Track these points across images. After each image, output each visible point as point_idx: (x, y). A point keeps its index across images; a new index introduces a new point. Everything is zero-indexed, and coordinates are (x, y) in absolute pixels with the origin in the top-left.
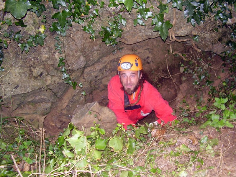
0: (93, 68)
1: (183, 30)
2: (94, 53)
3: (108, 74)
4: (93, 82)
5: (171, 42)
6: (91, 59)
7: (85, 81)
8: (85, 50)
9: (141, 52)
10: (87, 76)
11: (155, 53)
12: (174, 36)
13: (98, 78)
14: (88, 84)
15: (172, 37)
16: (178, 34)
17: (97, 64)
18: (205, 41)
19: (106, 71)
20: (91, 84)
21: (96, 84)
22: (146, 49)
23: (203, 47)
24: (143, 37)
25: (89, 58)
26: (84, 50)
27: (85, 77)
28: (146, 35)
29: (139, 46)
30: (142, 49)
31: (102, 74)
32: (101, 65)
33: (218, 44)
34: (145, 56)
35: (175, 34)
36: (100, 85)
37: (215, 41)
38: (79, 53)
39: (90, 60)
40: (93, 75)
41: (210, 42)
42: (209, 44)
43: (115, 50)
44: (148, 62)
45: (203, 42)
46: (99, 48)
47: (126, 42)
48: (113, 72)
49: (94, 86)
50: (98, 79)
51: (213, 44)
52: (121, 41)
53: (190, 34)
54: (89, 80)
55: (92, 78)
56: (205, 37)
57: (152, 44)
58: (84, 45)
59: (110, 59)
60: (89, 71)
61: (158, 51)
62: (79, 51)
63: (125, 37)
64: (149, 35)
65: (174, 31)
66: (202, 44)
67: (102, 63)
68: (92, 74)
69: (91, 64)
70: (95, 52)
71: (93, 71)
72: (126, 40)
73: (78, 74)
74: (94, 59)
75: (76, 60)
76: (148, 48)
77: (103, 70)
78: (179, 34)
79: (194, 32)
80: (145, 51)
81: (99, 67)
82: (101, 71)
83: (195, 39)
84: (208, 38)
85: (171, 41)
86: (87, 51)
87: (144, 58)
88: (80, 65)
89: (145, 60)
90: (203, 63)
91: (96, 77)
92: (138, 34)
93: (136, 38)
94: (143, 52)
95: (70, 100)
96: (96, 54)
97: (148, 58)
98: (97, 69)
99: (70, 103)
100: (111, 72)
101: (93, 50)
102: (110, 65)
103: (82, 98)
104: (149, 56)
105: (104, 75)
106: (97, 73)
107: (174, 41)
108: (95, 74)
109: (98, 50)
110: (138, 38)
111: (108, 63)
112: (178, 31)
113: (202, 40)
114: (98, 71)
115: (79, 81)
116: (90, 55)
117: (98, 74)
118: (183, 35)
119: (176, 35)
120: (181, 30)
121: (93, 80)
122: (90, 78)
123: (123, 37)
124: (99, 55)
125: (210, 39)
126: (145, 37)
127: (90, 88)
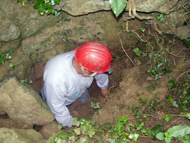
0: (32, 40)
1: (148, 4)
2: (32, 23)
3: (51, 47)
4: (34, 55)
5: (130, 18)
6: (28, 29)
7: (24, 54)
8: (17, 18)
9: (92, 27)
10: (26, 48)
11: (107, 29)
12: (134, 11)
13: (40, 51)
14: (27, 57)
15: (132, 12)
16: (140, 9)
17: (39, 35)
18: (168, 22)
19: (49, 44)
20: (31, 57)
21: (38, 57)
22: (98, 23)
23: (165, 28)
24: (93, 7)
25: (25, 28)
26: (15, 17)
27: (24, 50)
28: (97, 5)
29: (90, 18)
30: (93, 22)
31: (45, 47)
32: (43, 37)
33: (183, 27)
34: (96, 31)
35: (137, 8)
36: (43, 59)
37: (180, 23)
38: (7, 21)
39: (26, 30)
40: (33, 47)
41: (175, 24)
42: (174, 26)
43: (59, 21)
44: (98, 39)
45: (167, 23)
46: (38, 16)
47: (69, 12)
48: (58, 46)
49: (36, 59)
50: (40, 53)
51: (177, 27)
52: (63, 9)
53: (156, 11)
54: (29, 53)
55: (32, 51)
56: (170, 18)
57: (105, 18)
58: (13, 10)
59: (55, 31)
60: (28, 43)
61: (111, 27)
62: (7, 19)
63: (69, 5)
64: (101, 5)
65: (135, 3)
66: (164, 25)
67: (45, 34)
68: (31, 47)
69: (28, 36)
70: (32, 21)
71: (33, 43)
72: (70, 9)
73: (13, 46)
74: (31, 29)
75: (4, 29)
76: (100, 23)
77: (45, 43)
78: (142, 9)
79: (162, 9)
80: (97, 25)
81: (40, 39)
82: (43, 43)
83: (158, 18)
84: (173, 19)
85: (130, 16)
86: (20, 18)
87: (94, 34)
88: (11, 36)
89: (95, 36)
90: (162, 47)
91: (38, 50)
92: (86, 3)
93: (83, 7)
94: (93, 27)
95: (5, 75)
96: (34, 24)
97: (99, 33)
98: (38, 41)
99: (6, 77)
100: (56, 45)
101: (29, 19)
102: (54, 37)
103: (21, 72)
104: (101, 32)
105: (47, 48)
106: (38, 45)
107: (134, 17)
108: (35, 47)
109: (36, 19)
110: (86, 8)
111: (52, 35)
112: (142, 4)
113: (165, 20)
114: (40, 43)
115: (17, 53)
116: (25, 24)
117: (39, 47)
118: (147, 11)
119: (138, 10)
120: (146, 3)
121: (34, 54)
122: (30, 51)
123: (66, 5)
124: (38, 26)
125: (176, 20)
126: (95, 8)
127: (31, 61)
